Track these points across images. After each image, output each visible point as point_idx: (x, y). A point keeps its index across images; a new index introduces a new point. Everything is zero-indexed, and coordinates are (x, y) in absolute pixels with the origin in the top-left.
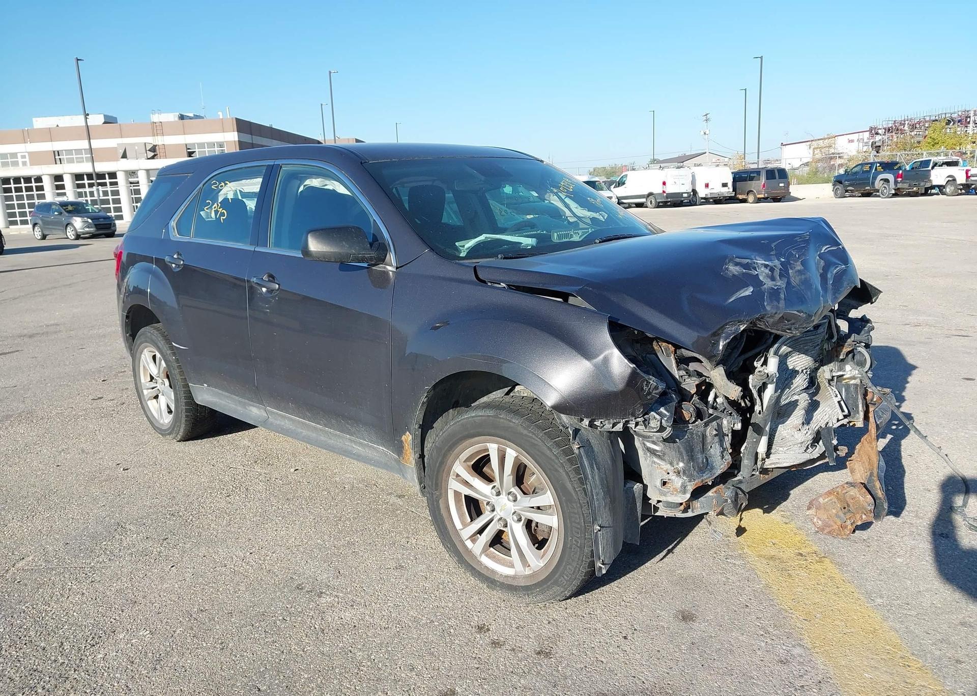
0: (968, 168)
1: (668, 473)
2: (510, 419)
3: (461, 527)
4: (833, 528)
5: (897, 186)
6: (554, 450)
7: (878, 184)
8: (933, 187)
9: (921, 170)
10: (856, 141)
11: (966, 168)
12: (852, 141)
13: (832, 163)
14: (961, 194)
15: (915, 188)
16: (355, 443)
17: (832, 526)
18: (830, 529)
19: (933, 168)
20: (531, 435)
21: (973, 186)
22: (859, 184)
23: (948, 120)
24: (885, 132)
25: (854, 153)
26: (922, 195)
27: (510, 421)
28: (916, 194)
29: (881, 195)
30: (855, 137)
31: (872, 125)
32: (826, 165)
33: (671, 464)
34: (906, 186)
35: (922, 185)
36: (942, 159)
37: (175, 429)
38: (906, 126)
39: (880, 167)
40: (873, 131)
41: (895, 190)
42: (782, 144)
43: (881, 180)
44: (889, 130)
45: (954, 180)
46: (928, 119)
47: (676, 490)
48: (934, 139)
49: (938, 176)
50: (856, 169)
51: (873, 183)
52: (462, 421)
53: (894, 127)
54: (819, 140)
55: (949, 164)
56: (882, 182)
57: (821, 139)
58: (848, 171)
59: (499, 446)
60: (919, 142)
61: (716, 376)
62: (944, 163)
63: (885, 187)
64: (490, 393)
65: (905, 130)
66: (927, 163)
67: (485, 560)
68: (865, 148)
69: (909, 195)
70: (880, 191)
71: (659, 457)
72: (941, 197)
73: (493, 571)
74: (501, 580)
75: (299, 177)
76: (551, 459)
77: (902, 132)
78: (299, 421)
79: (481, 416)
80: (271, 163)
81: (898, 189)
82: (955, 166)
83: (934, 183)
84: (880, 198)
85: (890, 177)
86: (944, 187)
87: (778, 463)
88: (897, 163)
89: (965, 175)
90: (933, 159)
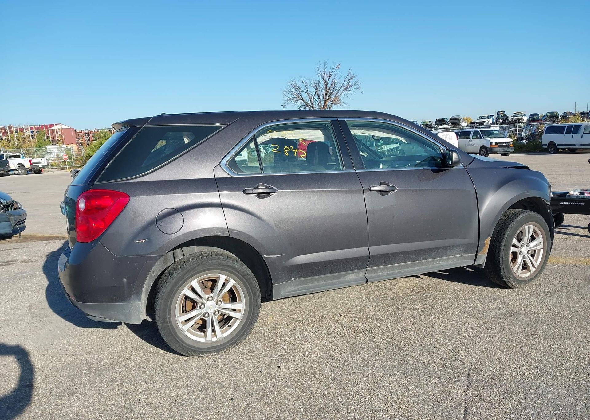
0: (31, 159)
8: (11, 171)
11: (27, 159)
16: (443, 260)
19: (7, 159)
21: (34, 169)
26: (6, 175)
35: (5, 169)
36: (10, 154)
45: (23, 166)
49: (12, 164)
55: (14, 157)
62: (12, 157)
72: (16, 176)
82: (19, 158)
83: (12, 168)
86: (17, 170)
89: (29, 163)
90: (5, 154)
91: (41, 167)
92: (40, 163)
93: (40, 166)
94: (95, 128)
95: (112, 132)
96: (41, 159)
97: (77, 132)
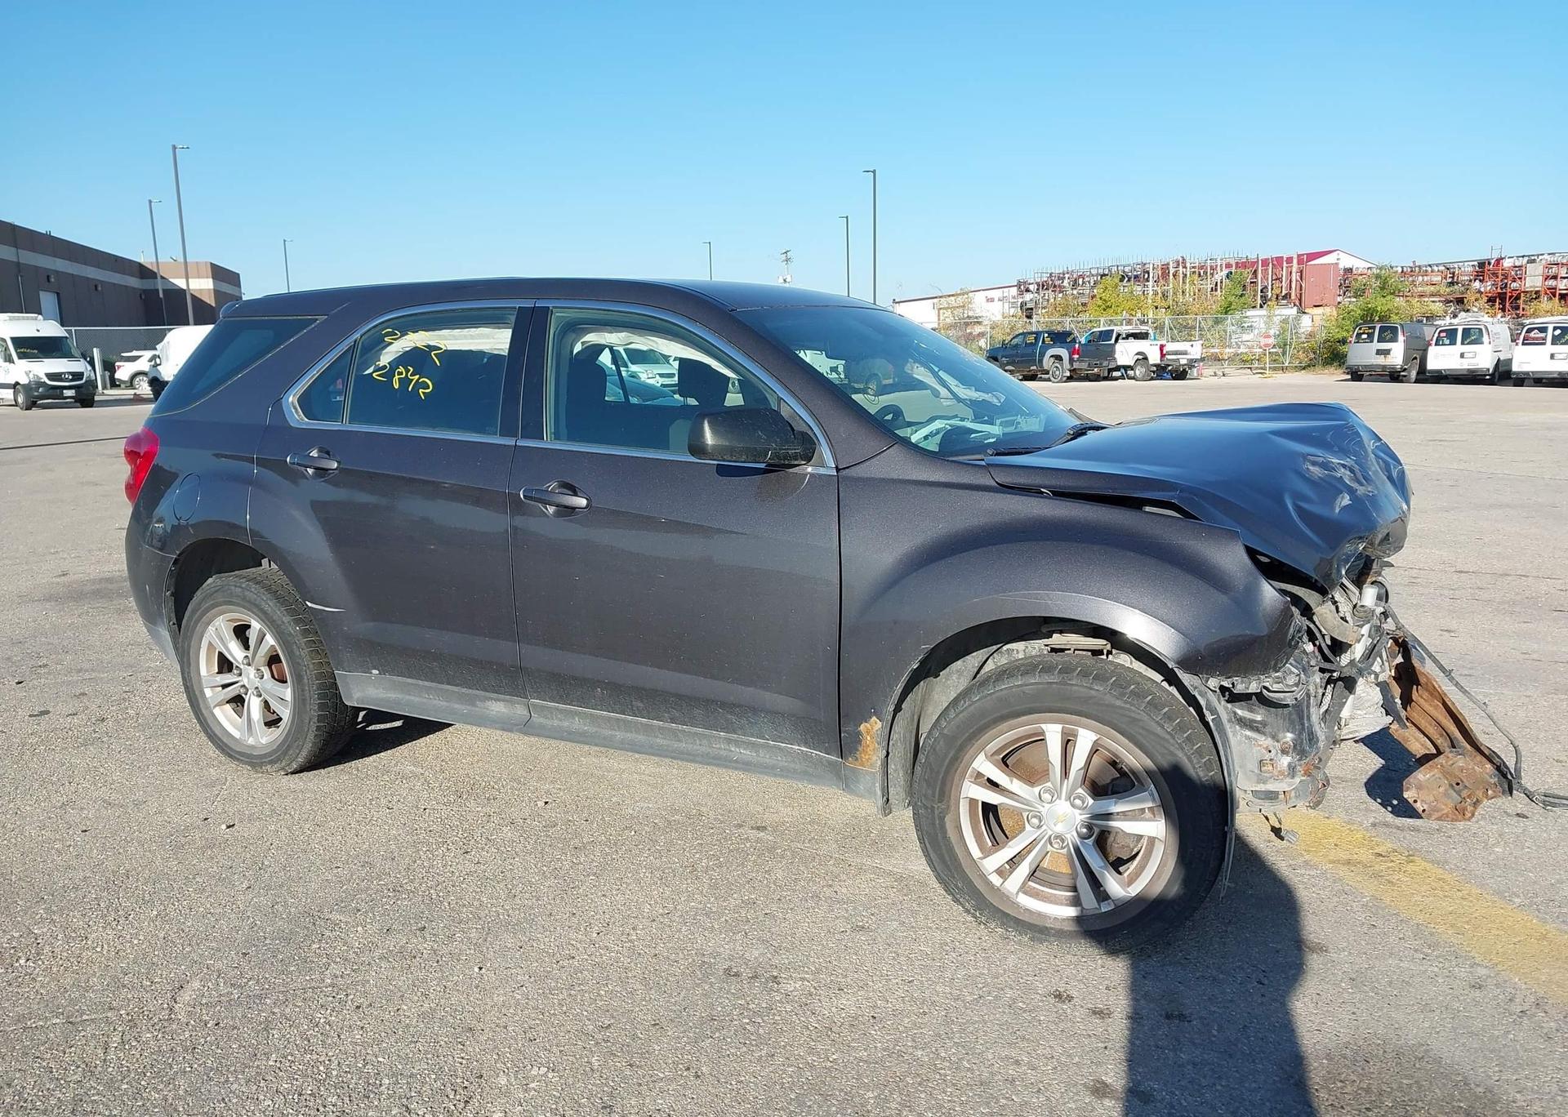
0: (1164, 342)
1: (1270, 751)
2: (1088, 685)
3: (981, 855)
4: (1443, 812)
5: (1072, 366)
6: (1166, 726)
7: (1047, 362)
8: (1118, 368)
9: (1101, 344)
10: (996, 299)
11: (1159, 343)
12: (992, 300)
13: (968, 331)
14: (1152, 379)
15: (1096, 370)
16: (737, 743)
17: (1443, 809)
18: (1440, 814)
19: (1117, 340)
20: (1128, 706)
21: (1170, 368)
22: (1022, 362)
23: (1123, 276)
24: (1038, 289)
25: (998, 318)
26: (1106, 379)
27: (1091, 689)
28: (1097, 378)
29: (1052, 379)
30: (996, 294)
31: (1022, 278)
32: (960, 334)
33: (1274, 737)
34: (1084, 366)
35: (1104, 365)
36: (1125, 329)
37: (291, 752)
38: (1066, 281)
39: (1049, 339)
40: (1022, 287)
41: (1070, 371)
42: (894, 300)
43: (1052, 356)
44: (1043, 286)
45: (1146, 358)
46: (1094, 272)
47: (1283, 774)
48: (1105, 300)
49: (1125, 353)
50: (1015, 341)
51: (1041, 361)
52: (997, 694)
53: (1050, 283)
54: (949, 296)
55: (1136, 336)
56: (1052, 360)
57: (953, 295)
58: (1007, 342)
59: (1063, 727)
60: (1084, 305)
61: (1326, 613)
62: (1128, 336)
63: (1057, 367)
64: (967, 655)
65: (1064, 287)
66: (1107, 334)
67: (1025, 901)
68: (1012, 311)
69: (1088, 378)
70: (1051, 373)
71: (1257, 730)
72: (1127, 382)
73: (1039, 914)
74: (1058, 926)
75: (575, 328)
76: (1164, 739)
77: (1061, 289)
78: (610, 718)
79: (1032, 684)
80: (529, 304)
81: (1075, 369)
82: (1143, 339)
83: (1120, 363)
84: (1050, 383)
85: (1063, 352)
86: (1131, 368)
87: (1356, 731)
88: (1070, 334)
89: (1159, 352)
90: (1116, 329)
91: (1185, 365)
92: (1185, 353)
93: (1183, 362)
94: (1414, 262)
95: (1453, 273)
96: (1191, 343)
97: (1355, 272)
